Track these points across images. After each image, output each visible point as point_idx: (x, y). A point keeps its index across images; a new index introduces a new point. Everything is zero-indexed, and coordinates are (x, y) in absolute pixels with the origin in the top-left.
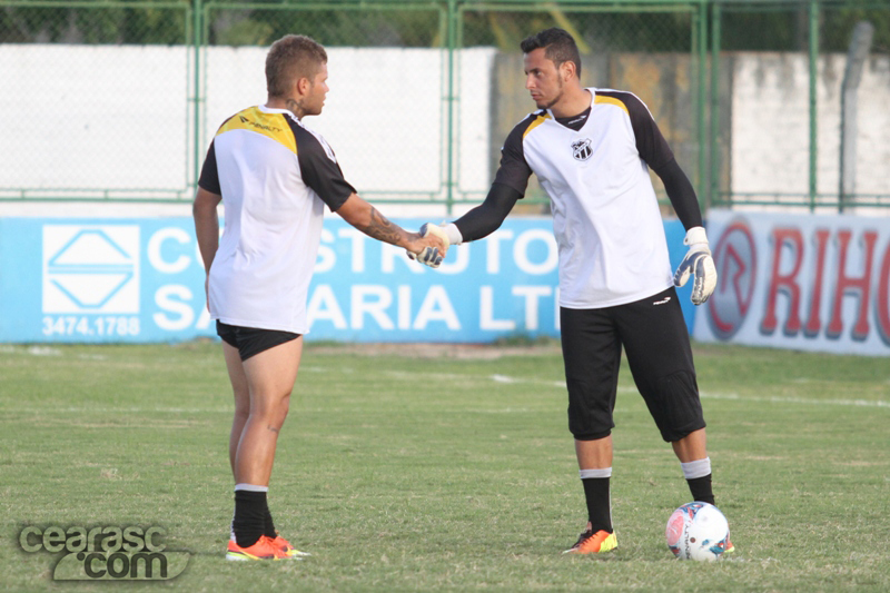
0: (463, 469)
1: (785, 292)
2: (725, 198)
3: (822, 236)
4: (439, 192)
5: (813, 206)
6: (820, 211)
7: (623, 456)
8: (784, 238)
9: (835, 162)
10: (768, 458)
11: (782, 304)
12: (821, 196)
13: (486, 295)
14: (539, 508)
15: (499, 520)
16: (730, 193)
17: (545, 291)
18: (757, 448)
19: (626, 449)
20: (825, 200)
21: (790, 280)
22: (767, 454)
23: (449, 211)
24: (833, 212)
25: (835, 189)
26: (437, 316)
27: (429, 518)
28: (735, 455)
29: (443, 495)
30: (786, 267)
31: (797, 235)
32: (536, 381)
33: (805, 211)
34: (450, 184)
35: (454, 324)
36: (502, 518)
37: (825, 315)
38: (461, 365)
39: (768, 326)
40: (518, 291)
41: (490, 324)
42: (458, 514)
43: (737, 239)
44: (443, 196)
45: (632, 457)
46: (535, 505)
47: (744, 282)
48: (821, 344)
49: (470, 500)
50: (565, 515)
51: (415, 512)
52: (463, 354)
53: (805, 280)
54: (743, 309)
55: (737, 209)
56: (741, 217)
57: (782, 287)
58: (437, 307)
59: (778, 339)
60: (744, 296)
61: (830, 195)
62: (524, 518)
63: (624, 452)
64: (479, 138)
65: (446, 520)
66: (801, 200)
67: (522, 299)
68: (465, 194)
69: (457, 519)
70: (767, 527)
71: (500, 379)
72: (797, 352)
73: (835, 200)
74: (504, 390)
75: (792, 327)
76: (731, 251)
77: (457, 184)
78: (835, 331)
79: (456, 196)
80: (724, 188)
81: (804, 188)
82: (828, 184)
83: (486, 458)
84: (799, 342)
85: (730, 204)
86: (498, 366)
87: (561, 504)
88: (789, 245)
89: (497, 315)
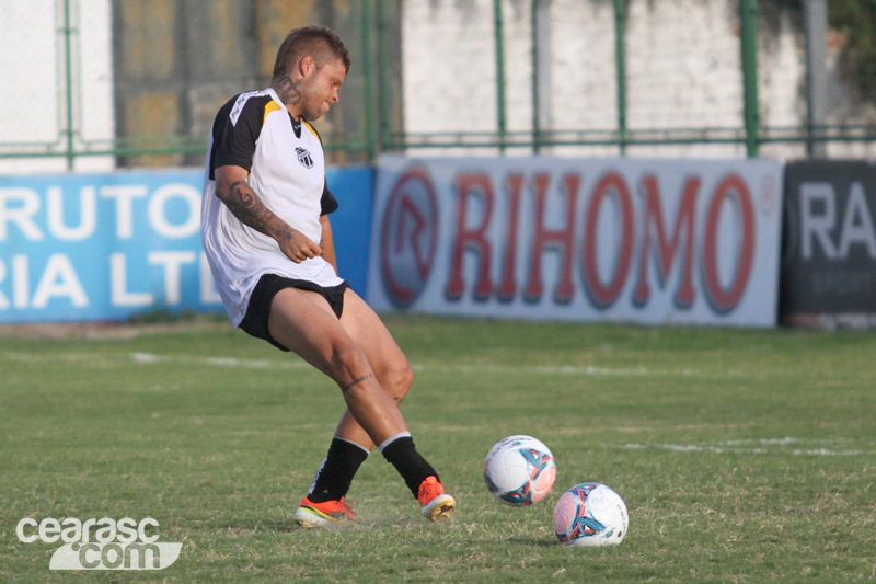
0: (115, 449)
1: (473, 250)
2: (397, 140)
3: (515, 181)
4: (57, 143)
5: (502, 146)
6: (512, 153)
7: (298, 431)
8: (471, 185)
9: (527, 95)
10: (465, 429)
11: (470, 264)
12: (511, 134)
13: (118, 264)
14: (209, 484)
15: (164, 497)
16: (402, 135)
17: (188, 257)
18: (451, 419)
19: (299, 423)
20: (518, 139)
21: (479, 236)
22: (463, 424)
23: (71, 165)
24: (526, 152)
25: (527, 126)
26: (59, 291)
27: (84, 498)
28: (427, 426)
29: (95, 475)
30: (473, 220)
31: (484, 181)
32: (185, 359)
33: (493, 153)
34: (70, 133)
35: (79, 298)
36: (167, 495)
37: (521, 275)
38: (95, 345)
39: (454, 291)
40: (156, 258)
41: (125, 298)
42: (116, 493)
43: (414, 190)
44: (62, 147)
45: (308, 432)
46: (202, 481)
47: (424, 240)
48: (518, 309)
49: (127, 479)
50: (238, 490)
51: (67, 493)
52: (93, 334)
53: (496, 234)
54: (424, 272)
55: (413, 153)
56: (418, 162)
57: (470, 243)
58: (59, 280)
59: (467, 306)
60: (425, 256)
61: (522, 133)
62: (192, 495)
63: (298, 427)
64: (101, 78)
65: (103, 498)
66: (486, 140)
67: (160, 269)
68: (89, 143)
69: (115, 497)
70: (470, 494)
71: (143, 358)
72: (491, 320)
73: (528, 138)
74: (148, 369)
75: (482, 292)
76: (407, 204)
77: (79, 133)
78: (533, 295)
79: (78, 147)
80: (395, 129)
81: (490, 125)
82: (519, 120)
83: (139, 437)
84: (492, 308)
85: (403, 147)
86: (139, 344)
87: (232, 479)
88: (476, 194)
89: (131, 288)
